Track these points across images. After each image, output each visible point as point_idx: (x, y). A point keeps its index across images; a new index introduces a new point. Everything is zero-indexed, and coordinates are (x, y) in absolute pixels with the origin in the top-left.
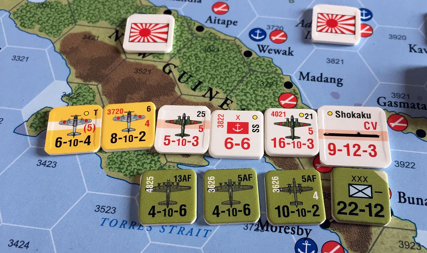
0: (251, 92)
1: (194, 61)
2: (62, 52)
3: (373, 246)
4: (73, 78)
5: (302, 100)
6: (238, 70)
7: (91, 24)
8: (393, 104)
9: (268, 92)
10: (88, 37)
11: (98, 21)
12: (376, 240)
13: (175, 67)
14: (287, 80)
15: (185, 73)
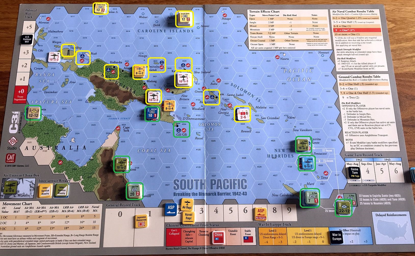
0: (136, 86)
1: (122, 80)
2: (91, 81)
4: (95, 88)
5: (148, 87)
6: (133, 81)
7: (96, 73)
9: (140, 86)
10: (96, 77)
11: (97, 72)
13: (118, 82)
14: (144, 83)
15: (121, 83)
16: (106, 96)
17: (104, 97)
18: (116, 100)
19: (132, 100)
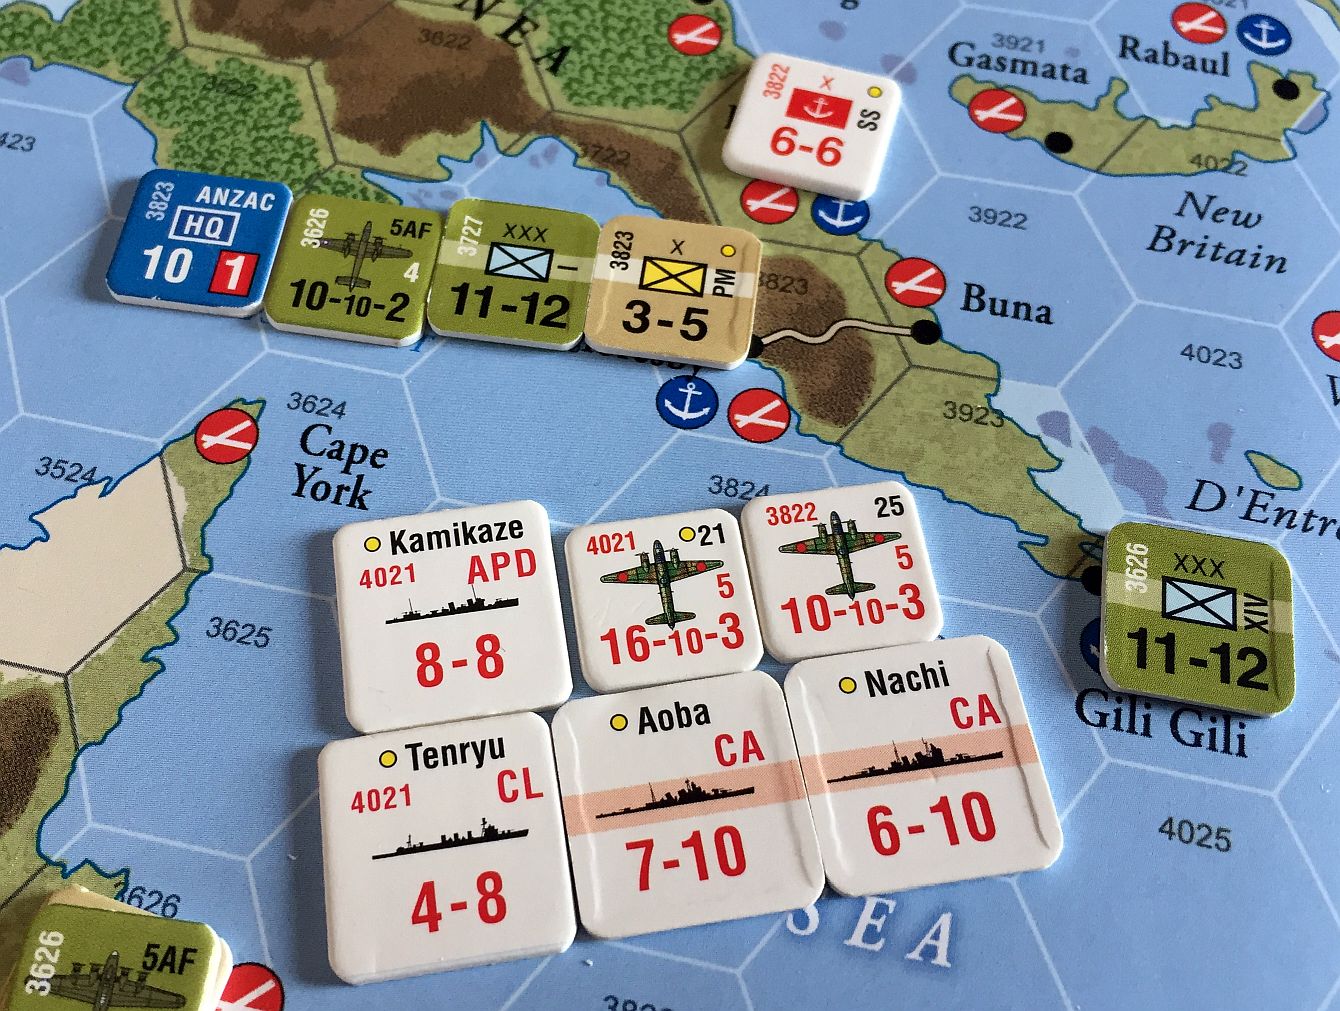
3: (871, 408)
5: (734, 38)
8: (993, 63)
12: (883, 395)
16: (195, 36)
17: (174, 39)
18: (303, 92)
19: (506, 138)
